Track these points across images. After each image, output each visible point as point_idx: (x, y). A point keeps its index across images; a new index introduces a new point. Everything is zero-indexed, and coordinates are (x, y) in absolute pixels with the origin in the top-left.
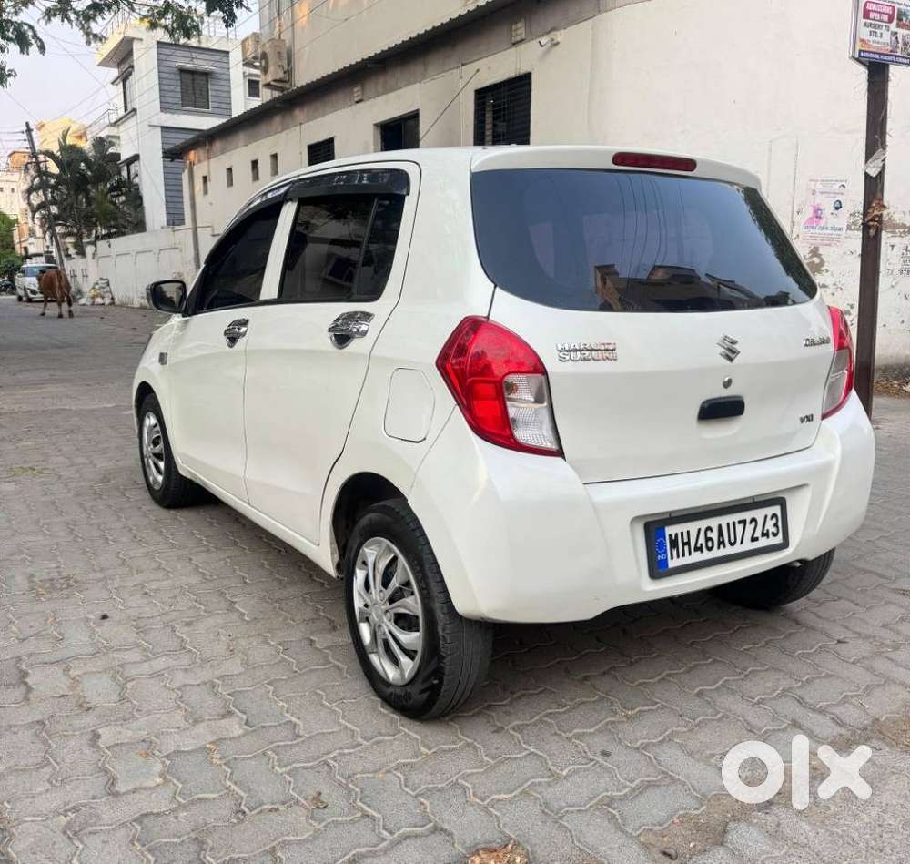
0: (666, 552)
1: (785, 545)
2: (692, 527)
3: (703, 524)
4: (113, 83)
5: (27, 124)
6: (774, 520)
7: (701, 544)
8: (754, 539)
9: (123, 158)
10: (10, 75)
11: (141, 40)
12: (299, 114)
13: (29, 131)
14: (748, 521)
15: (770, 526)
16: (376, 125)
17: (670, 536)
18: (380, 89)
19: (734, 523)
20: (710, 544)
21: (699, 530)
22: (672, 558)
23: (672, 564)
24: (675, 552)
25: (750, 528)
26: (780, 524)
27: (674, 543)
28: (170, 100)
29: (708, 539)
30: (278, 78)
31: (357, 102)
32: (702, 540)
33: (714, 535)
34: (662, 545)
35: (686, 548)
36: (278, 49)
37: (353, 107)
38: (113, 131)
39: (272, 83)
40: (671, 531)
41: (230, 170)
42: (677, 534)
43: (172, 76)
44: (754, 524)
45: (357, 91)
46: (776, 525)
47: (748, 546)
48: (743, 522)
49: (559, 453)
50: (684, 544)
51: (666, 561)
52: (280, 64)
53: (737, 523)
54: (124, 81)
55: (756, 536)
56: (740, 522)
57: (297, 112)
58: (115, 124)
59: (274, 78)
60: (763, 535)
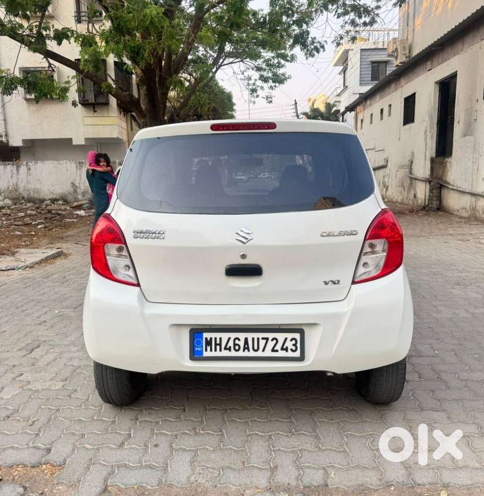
0: (202, 346)
1: (302, 358)
2: (225, 336)
3: (233, 335)
4: (339, 74)
5: (295, 100)
6: (294, 342)
7: (230, 347)
8: (273, 350)
9: (341, 112)
10: (288, 78)
11: (353, 50)
12: (403, 81)
13: (296, 103)
14: (270, 340)
15: (289, 344)
16: (436, 83)
17: (206, 338)
18: (440, 61)
19: (258, 339)
20: (237, 347)
21: (229, 339)
22: (206, 350)
23: (206, 354)
24: (209, 348)
25: (271, 343)
26: (298, 345)
27: (209, 343)
28: (365, 79)
29: (236, 345)
30: (402, 61)
31: (429, 70)
32: (231, 344)
33: (242, 343)
34: (200, 343)
35: (218, 347)
36: (404, 45)
37: (426, 73)
38: (338, 99)
39: (399, 65)
40: (206, 335)
41: (372, 115)
42: (211, 338)
43: (367, 66)
44: (275, 341)
45: (429, 64)
46: (295, 345)
47: (268, 353)
48: (267, 339)
49: (138, 285)
50: (216, 345)
51: (201, 352)
52: (404, 53)
53: (260, 339)
54: (344, 72)
55: (276, 349)
56: (263, 339)
57: (402, 80)
58: (339, 95)
59: (400, 62)
60: (282, 349)
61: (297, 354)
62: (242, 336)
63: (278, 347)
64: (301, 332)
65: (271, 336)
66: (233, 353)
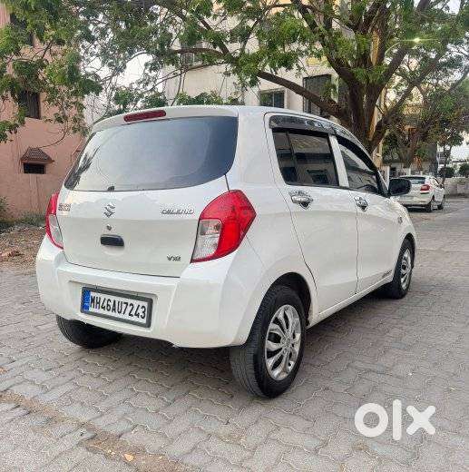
0: (89, 303)
1: (148, 325)
2: (103, 296)
6: (143, 309)
7: (105, 306)
8: (130, 314)
14: (129, 305)
15: (140, 311)
17: (92, 297)
19: (122, 302)
20: (109, 308)
21: (105, 299)
22: (91, 307)
24: (92, 305)
25: (129, 308)
26: (146, 313)
27: (93, 300)
29: (108, 305)
32: (105, 304)
33: (111, 304)
34: (88, 299)
35: (98, 305)
40: (93, 294)
42: (95, 297)
44: (132, 307)
46: (144, 312)
47: (126, 317)
49: (63, 248)
50: (97, 303)
51: (88, 307)
56: (125, 303)
60: (136, 315)
61: (144, 321)
62: (113, 298)
63: (133, 313)
64: (150, 302)
65: (130, 301)
66: (106, 312)
